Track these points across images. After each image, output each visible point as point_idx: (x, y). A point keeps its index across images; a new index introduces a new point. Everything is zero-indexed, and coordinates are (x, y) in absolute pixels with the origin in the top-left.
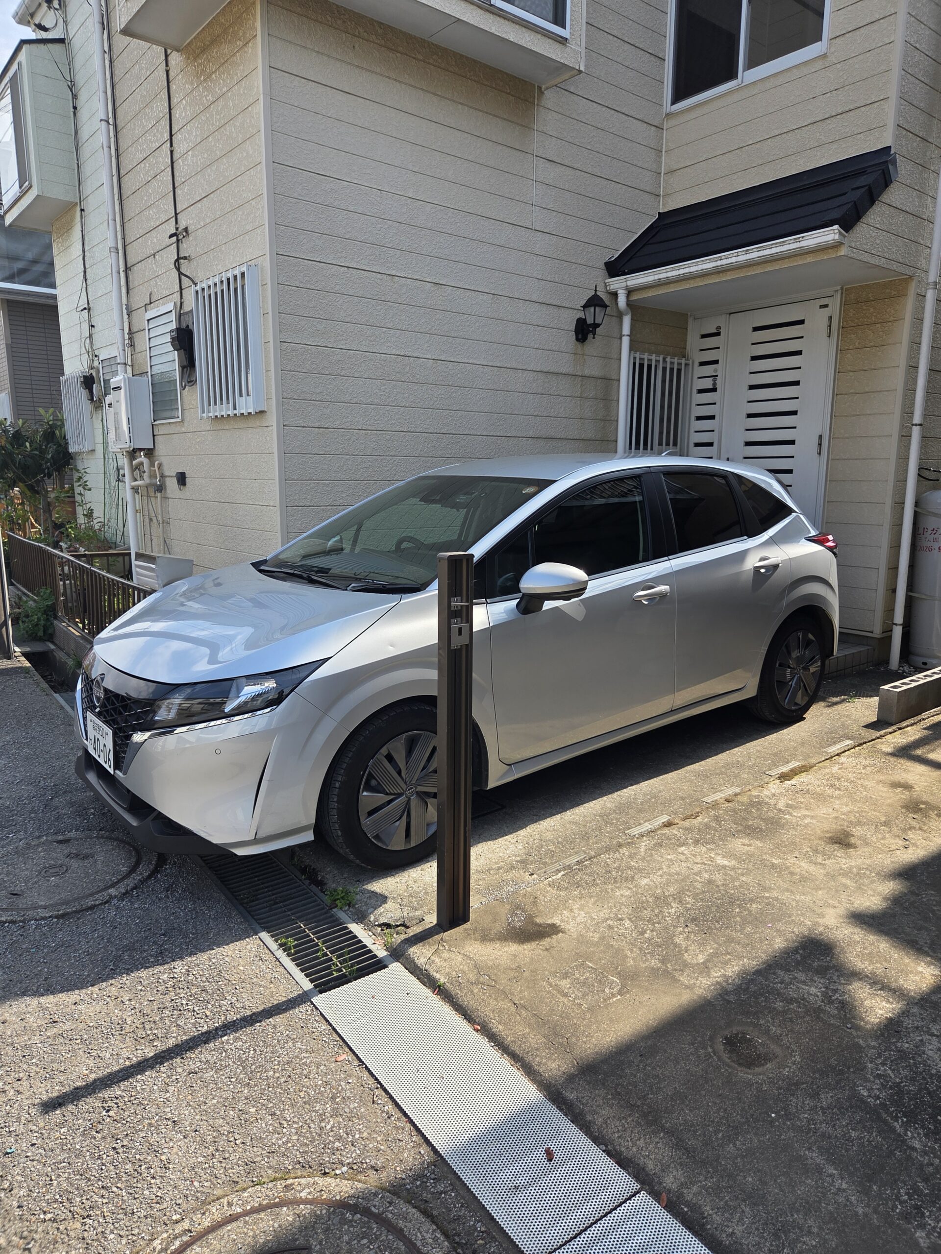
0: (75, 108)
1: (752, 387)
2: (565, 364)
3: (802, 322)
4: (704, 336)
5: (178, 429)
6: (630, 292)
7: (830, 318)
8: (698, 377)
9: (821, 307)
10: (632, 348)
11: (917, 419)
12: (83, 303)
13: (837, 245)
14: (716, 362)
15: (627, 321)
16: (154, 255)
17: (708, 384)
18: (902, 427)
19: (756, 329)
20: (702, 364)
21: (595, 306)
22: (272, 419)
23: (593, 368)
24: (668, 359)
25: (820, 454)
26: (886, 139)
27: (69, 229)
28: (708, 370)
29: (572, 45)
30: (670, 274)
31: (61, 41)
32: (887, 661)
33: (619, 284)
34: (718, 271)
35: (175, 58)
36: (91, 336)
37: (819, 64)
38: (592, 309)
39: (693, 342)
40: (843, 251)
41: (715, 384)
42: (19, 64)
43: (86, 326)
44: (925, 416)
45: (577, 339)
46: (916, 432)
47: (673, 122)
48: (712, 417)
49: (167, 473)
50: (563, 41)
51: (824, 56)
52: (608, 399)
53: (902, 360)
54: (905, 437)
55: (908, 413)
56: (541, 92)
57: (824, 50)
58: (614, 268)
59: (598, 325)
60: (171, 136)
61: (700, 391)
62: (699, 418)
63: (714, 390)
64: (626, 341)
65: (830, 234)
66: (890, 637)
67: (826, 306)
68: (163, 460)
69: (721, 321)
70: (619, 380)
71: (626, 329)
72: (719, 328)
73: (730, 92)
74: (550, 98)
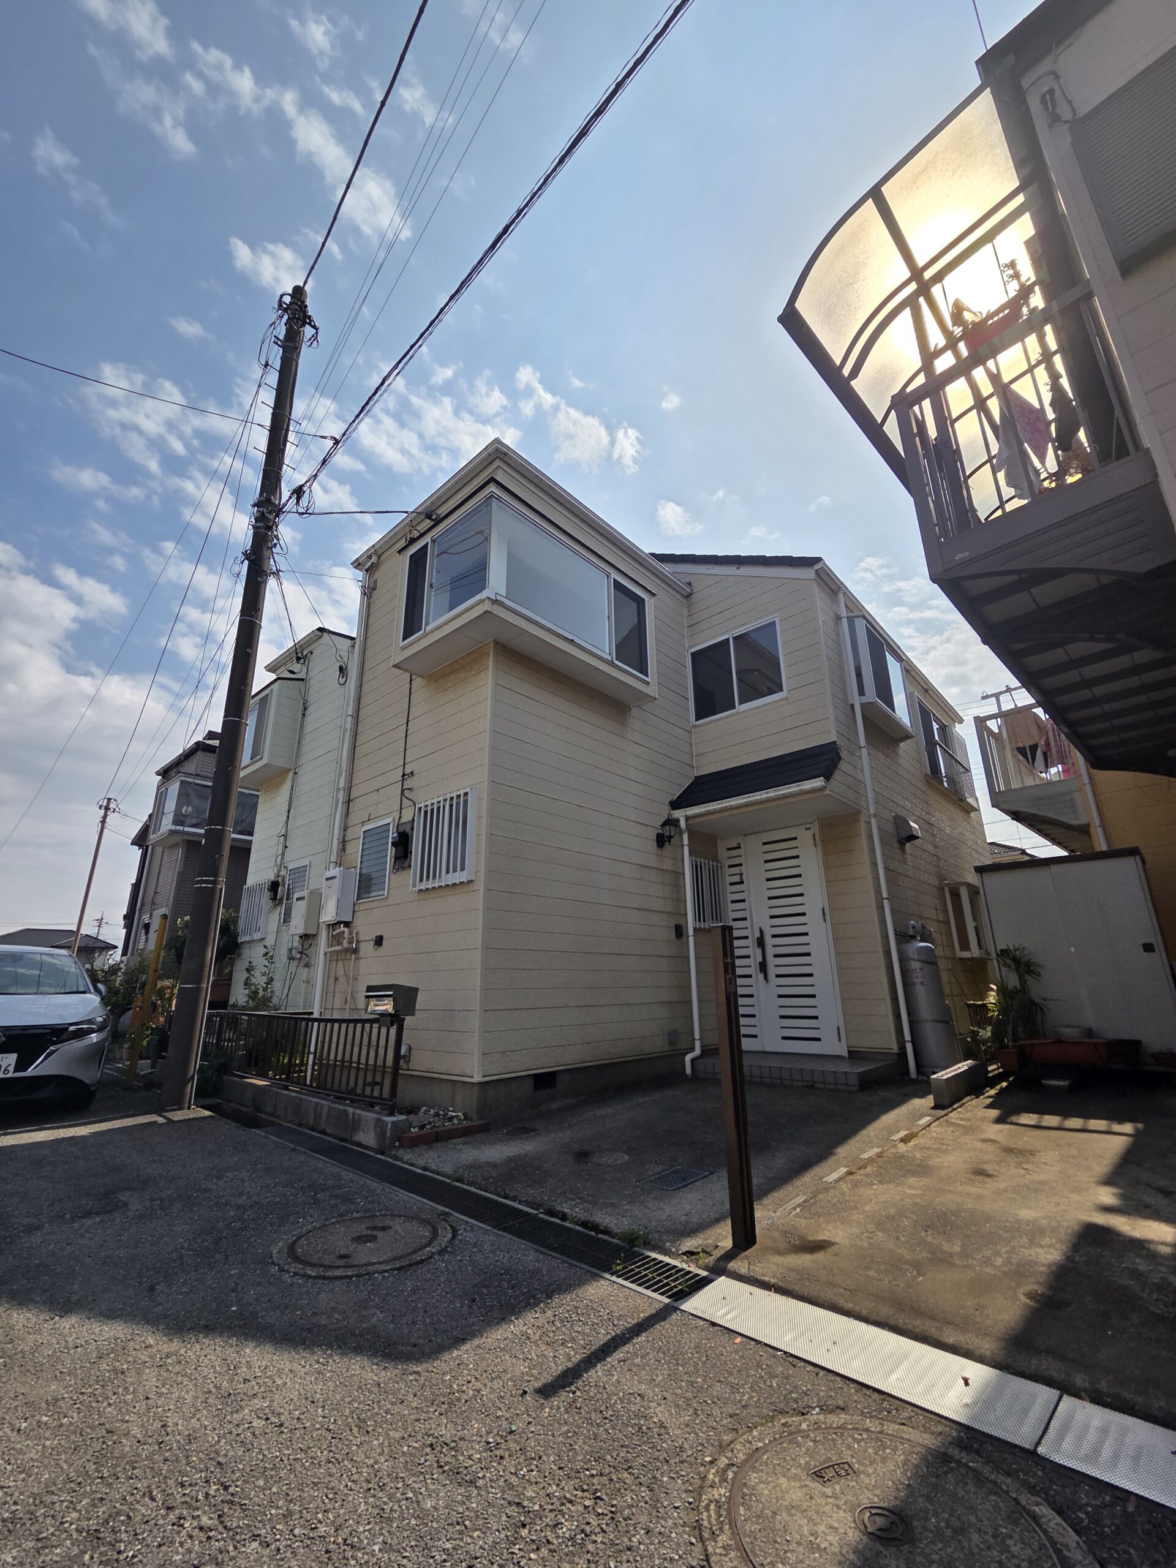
0: (304, 715)
1: (768, 880)
2: (652, 861)
3: (795, 838)
4: (729, 849)
5: (382, 903)
6: (687, 818)
7: (814, 835)
8: (729, 876)
9: (806, 829)
10: (691, 854)
11: (885, 895)
12: (283, 832)
13: (822, 789)
14: (741, 865)
15: (685, 837)
16: (378, 790)
17: (737, 879)
18: (877, 901)
19: (764, 844)
20: (730, 866)
21: (670, 825)
22: (480, 885)
23: (668, 865)
24: (711, 863)
25: (825, 920)
26: (832, 737)
27: (279, 785)
28: (736, 870)
29: (651, 685)
30: (716, 807)
31: (302, 680)
32: (908, 1072)
33: (680, 814)
34: (748, 805)
35: (418, 682)
36: (283, 854)
37: (783, 702)
38: (668, 827)
39: (722, 852)
40: (827, 792)
41: (742, 879)
42: (272, 690)
43: (281, 846)
44: (889, 893)
45: (658, 846)
46: (886, 903)
47: (698, 730)
48: (744, 901)
49: (362, 938)
50: (647, 683)
51: (786, 698)
52: (679, 886)
53: (866, 857)
54: (881, 908)
55: (878, 892)
56: (630, 709)
57: (785, 696)
58: (675, 805)
59: (672, 837)
60: (408, 721)
61: (731, 884)
62: (733, 902)
63: (742, 882)
64: (686, 849)
65: (818, 782)
66: (905, 1053)
67: (810, 828)
68: (360, 929)
69: (740, 840)
70: (684, 874)
71: (686, 841)
72: (739, 844)
73: (732, 715)
74: (635, 712)
